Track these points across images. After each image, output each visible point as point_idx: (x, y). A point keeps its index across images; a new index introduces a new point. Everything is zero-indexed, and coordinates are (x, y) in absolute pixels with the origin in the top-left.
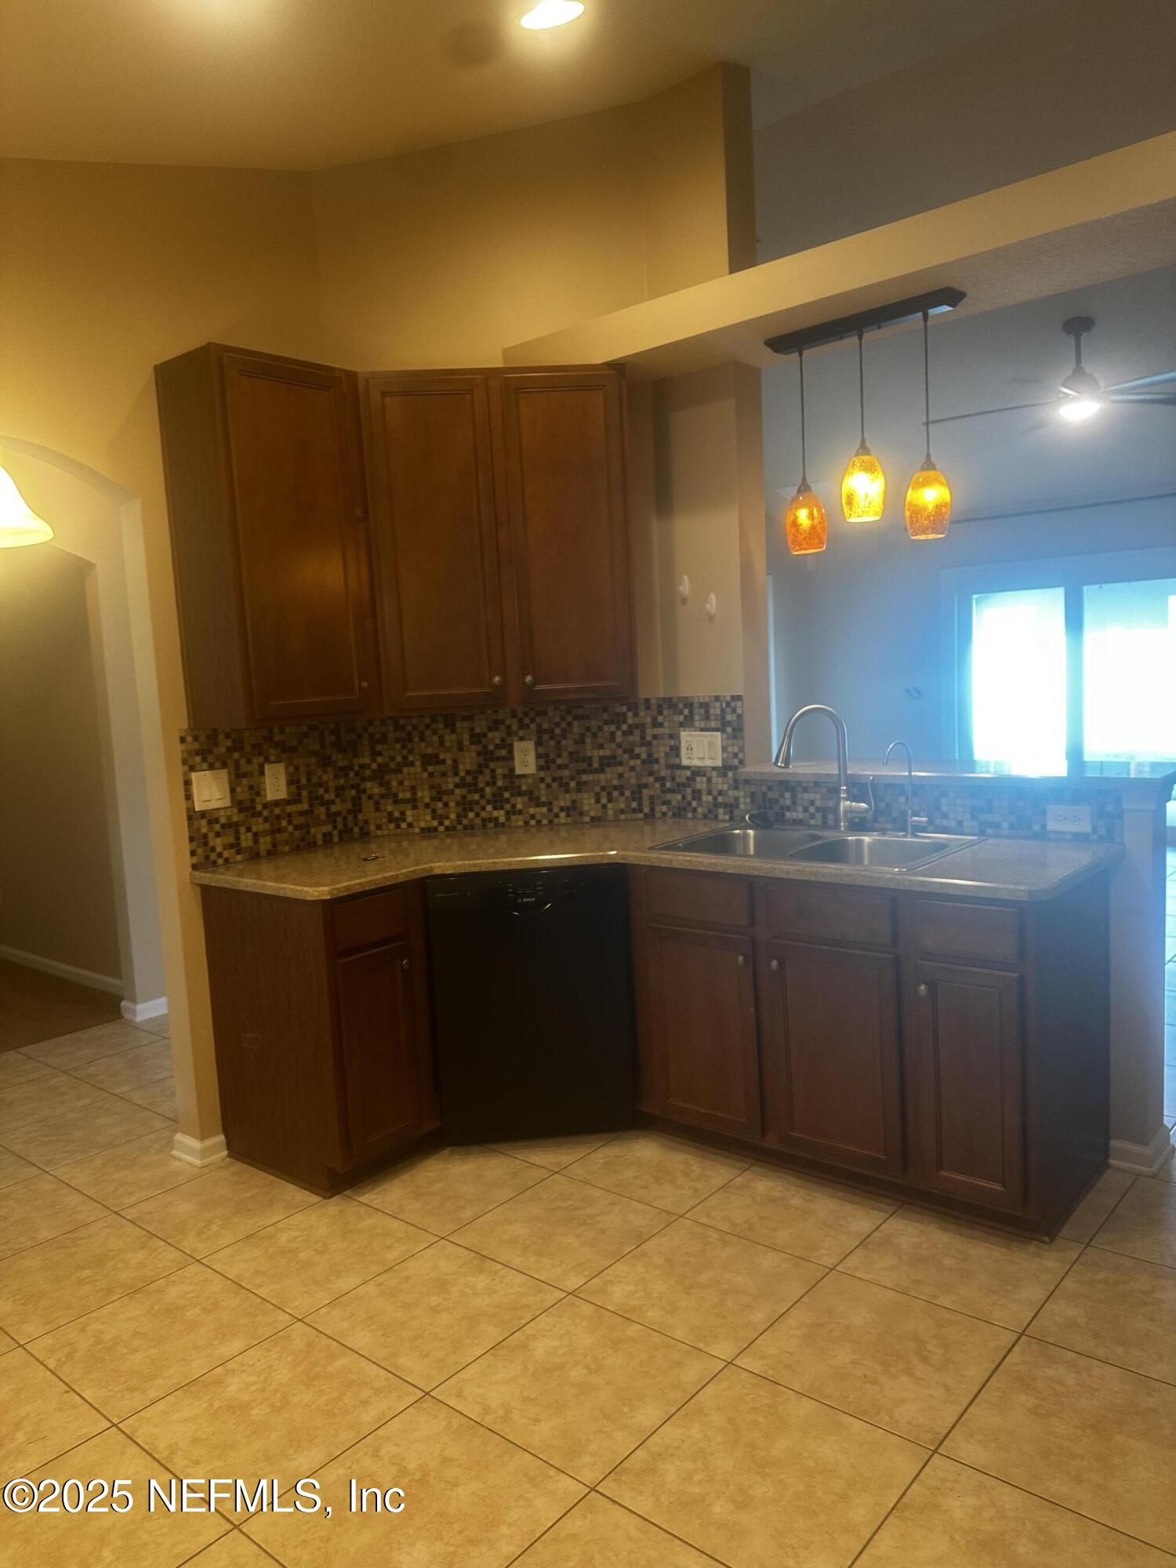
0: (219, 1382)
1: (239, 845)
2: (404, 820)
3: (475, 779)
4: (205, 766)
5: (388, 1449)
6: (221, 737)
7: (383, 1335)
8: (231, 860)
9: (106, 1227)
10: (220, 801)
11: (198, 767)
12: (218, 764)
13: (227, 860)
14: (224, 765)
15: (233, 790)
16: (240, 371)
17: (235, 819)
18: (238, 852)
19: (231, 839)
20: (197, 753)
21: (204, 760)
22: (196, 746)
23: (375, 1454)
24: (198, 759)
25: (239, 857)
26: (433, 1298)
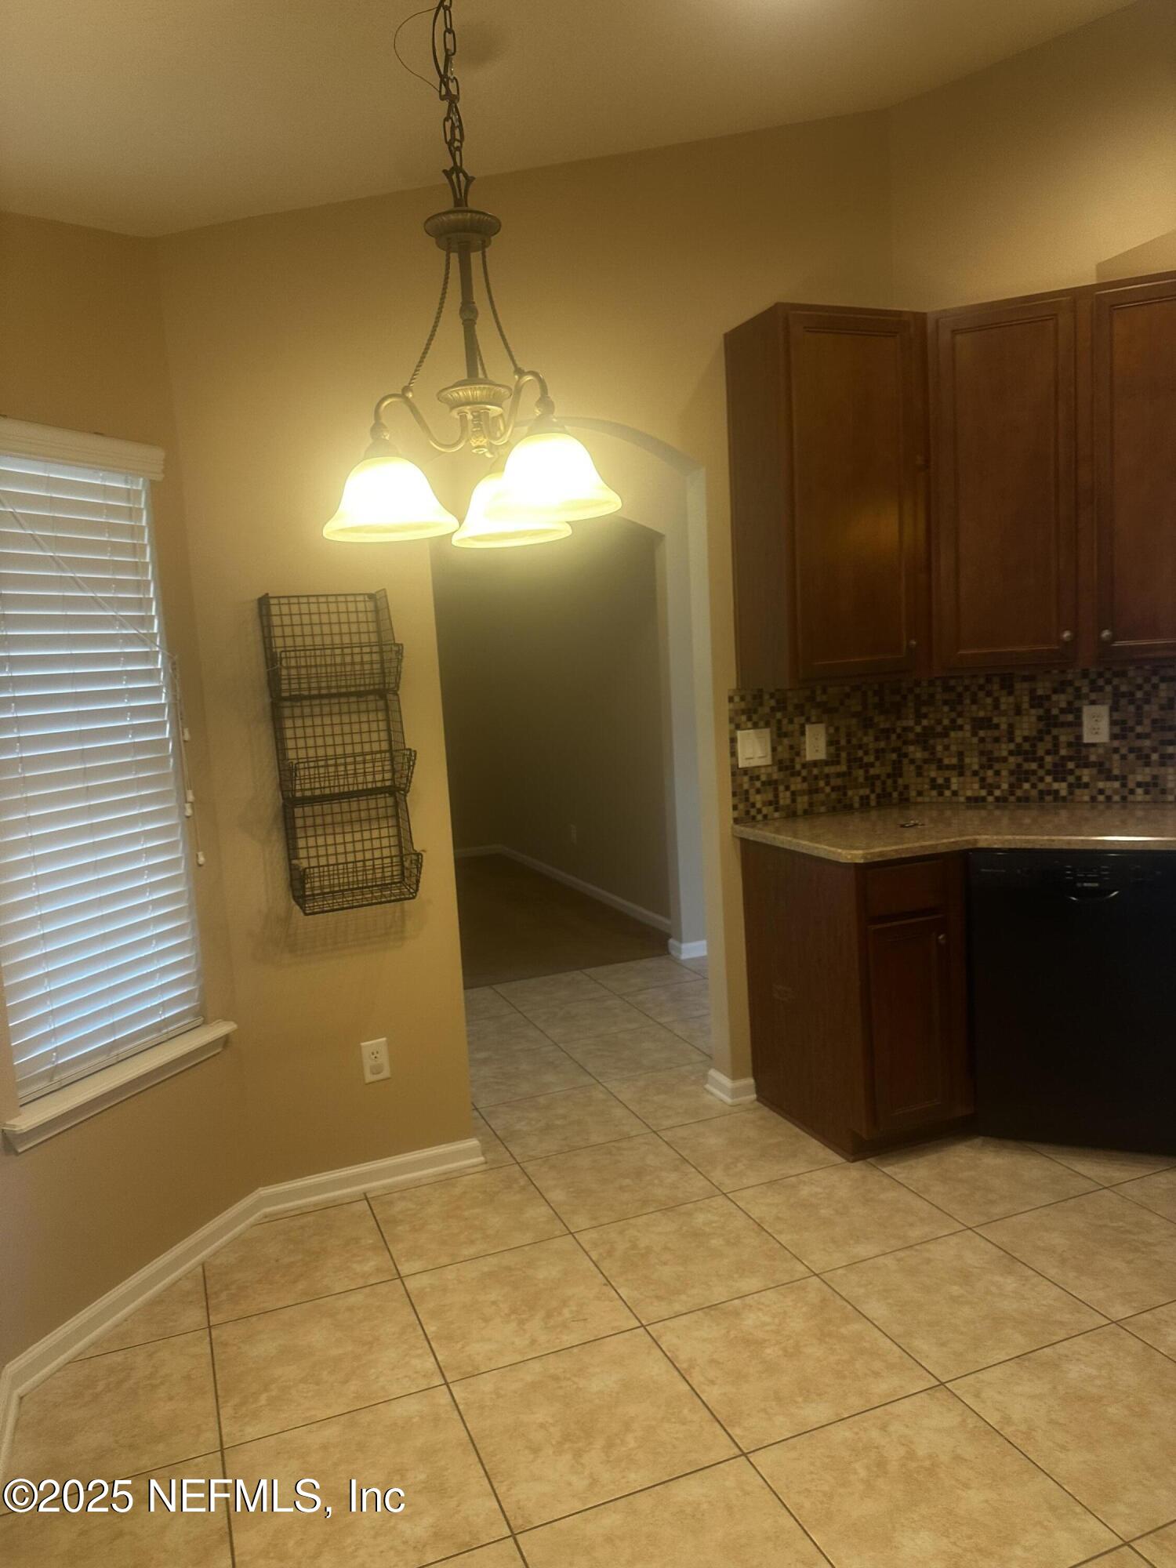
0: (736, 1313)
1: (777, 802)
2: (948, 788)
3: (1034, 746)
4: (750, 724)
5: (896, 1427)
6: (766, 697)
7: (900, 1311)
8: (769, 817)
9: (646, 1143)
10: (763, 760)
11: (743, 726)
12: (762, 724)
13: (765, 817)
14: (767, 725)
15: (774, 750)
16: (805, 328)
17: (775, 777)
18: (776, 810)
19: (770, 796)
20: (743, 712)
21: (749, 719)
22: (743, 705)
23: (884, 1428)
24: (744, 718)
25: (777, 815)
26: (956, 1288)
